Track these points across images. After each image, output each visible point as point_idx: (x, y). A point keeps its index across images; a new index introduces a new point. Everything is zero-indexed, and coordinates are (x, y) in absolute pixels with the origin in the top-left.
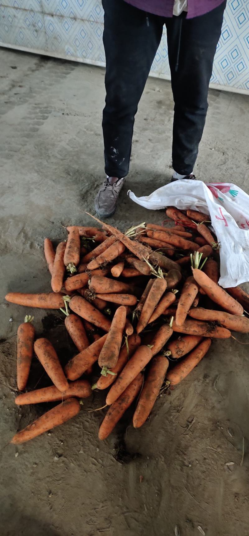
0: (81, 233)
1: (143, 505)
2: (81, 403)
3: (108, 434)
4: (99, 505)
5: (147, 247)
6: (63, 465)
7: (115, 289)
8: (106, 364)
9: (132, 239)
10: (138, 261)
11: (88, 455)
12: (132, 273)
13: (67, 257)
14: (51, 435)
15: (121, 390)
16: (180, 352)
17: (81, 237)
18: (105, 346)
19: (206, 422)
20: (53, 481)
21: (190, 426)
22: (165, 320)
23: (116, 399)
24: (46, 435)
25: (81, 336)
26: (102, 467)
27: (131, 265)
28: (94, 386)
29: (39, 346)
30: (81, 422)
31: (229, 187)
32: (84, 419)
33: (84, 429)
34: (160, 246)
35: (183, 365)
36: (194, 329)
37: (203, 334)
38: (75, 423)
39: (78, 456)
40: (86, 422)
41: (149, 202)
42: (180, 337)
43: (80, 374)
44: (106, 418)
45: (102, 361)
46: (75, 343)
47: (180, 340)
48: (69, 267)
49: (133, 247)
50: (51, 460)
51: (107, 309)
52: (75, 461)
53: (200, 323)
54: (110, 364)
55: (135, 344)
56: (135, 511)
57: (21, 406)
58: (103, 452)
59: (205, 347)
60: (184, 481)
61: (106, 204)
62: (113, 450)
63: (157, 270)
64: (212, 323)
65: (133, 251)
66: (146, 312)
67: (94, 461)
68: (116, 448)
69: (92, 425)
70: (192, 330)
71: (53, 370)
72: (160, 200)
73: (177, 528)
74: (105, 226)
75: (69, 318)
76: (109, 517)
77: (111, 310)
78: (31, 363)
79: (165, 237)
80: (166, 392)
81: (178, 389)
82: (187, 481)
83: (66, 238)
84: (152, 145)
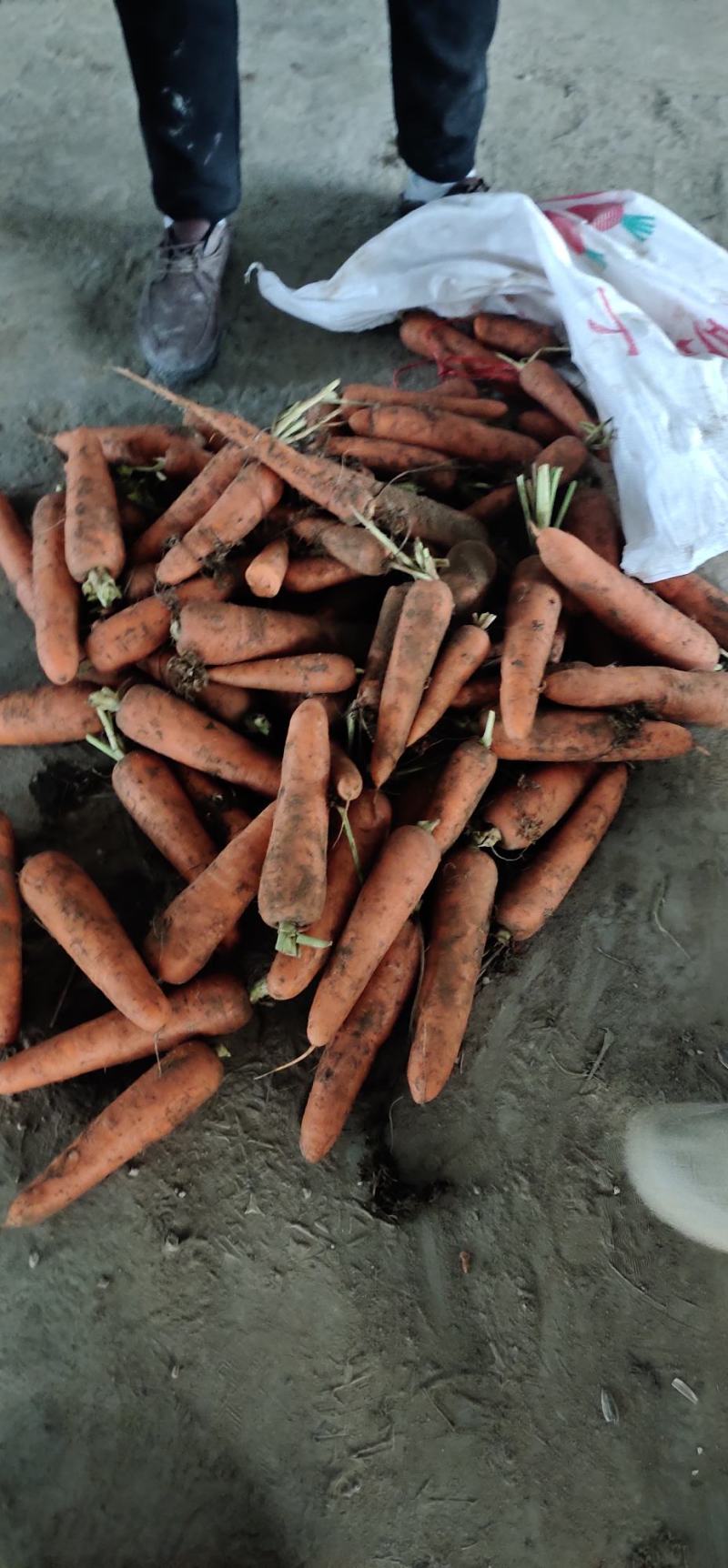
0: (111, 451)
1: (487, 1344)
2: (223, 1052)
3: (335, 1139)
4: (342, 1373)
5: (359, 471)
6: (197, 1263)
7: (270, 642)
8: (289, 912)
9: (302, 447)
10: (338, 527)
11: (276, 1216)
12: (320, 573)
13: (78, 550)
14: (140, 1173)
15: (353, 992)
16: (530, 827)
17: (113, 467)
18: (276, 852)
19: (647, 1042)
20: (176, 1322)
21: (597, 1064)
22: (463, 725)
23: (340, 1023)
24: (122, 1176)
25: (182, 824)
26: (329, 1247)
27: (312, 546)
28: (258, 989)
29: (39, 883)
30: (229, 1111)
31: (617, 206)
32: (241, 1100)
33: (246, 1136)
34: (403, 461)
35: (545, 870)
36: (567, 743)
37: (601, 755)
38: (214, 1119)
39: (243, 1225)
40: (250, 1109)
41: (338, 301)
42: (523, 776)
43: (202, 959)
44: (318, 1087)
45: (272, 908)
46: (163, 852)
47: (524, 787)
48: (90, 584)
49: (310, 477)
50: (157, 1257)
51: (255, 717)
52: (236, 1243)
53: (588, 719)
54: (301, 914)
55: (376, 823)
56: (465, 1371)
57: (16, 1097)
58: (325, 1198)
59: (610, 794)
60: (605, 1243)
61: (179, 329)
62: (358, 1187)
63: (409, 551)
64: (627, 714)
65: (314, 493)
66: (394, 707)
67: (299, 1232)
68: (364, 1178)
69: (273, 1115)
70: (563, 745)
71: (106, 961)
72: (373, 291)
73: (606, 1397)
74: (194, 414)
75: (125, 768)
76: (381, 1403)
77: (269, 718)
78: (20, 944)
79: (415, 427)
80: (502, 967)
81: (537, 950)
82: (615, 1241)
83: (59, 476)
84: (304, 85)
